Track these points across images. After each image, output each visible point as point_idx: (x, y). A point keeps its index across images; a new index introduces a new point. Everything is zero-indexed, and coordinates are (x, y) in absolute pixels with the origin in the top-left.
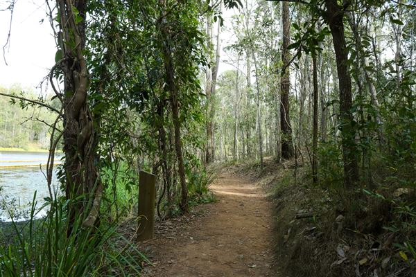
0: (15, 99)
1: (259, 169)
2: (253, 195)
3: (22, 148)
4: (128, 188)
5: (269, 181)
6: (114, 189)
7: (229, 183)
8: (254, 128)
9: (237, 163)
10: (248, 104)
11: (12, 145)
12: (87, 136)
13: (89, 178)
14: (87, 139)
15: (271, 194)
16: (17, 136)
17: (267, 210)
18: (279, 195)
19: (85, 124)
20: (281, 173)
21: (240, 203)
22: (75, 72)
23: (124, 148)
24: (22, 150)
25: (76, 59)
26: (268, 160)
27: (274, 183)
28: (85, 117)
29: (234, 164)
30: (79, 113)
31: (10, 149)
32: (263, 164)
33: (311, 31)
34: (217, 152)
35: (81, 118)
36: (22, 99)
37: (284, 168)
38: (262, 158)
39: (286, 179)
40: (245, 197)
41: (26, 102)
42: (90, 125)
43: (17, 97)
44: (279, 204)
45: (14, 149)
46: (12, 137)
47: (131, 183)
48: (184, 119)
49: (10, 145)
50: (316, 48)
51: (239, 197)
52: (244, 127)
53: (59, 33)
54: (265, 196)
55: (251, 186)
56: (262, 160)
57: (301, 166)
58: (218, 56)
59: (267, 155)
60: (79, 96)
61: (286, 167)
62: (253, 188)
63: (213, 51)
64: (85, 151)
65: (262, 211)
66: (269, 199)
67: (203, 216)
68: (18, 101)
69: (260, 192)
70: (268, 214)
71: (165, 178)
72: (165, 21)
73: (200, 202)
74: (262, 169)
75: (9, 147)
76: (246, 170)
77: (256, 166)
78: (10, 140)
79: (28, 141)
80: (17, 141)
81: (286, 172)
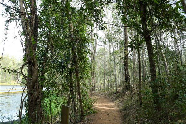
0: (6, 70)
1: (115, 95)
2: (113, 109)
3: (8, 83)
4: (56, 106)
5: (120, 101)
6: (50, 107)
7: (102, 102)
8: (113, 75)
9: (106, 91)
10: (110, 63)
11: (4, 82)
12: (38, 96)
13: (39, 115)
14: (38, 97)
15: (121, 108)
16: (6, 77)
17: (119, 118)
18: (125, 109)
19: (37, 90)
20: (126, 97)
21: (107, 113)
22: (32, 67)
23: (54, 89)
24: (9, 84)
25: (33, 62)
26: (119, 90)
27: (122, 102)
28: (37, 87)
29: (104, 92)
30: (34, 85)
31: (3, 84)
32: (117, 92)
33: (137, 40)
34: (97, 84)
35: (35, 87)
36: (9, 70)
37: (127, 95)
38: (116, 88)
39: (128, 101)
40: (109, 110)
41: (11, 71)
42: (39, 91)
43: (7, 69)
44: (125, 115)
45: (5, 84)
46: (4, 78)
47: (58, 104)
48: (81, 77)
49: (3, 82)
50: (140, 47)
51: (107, 110)
52: (108, 74)
53: (25, 49)
54: (119, 109)
55: (112, 103)
56: (117, 90)
57: (134, 94)
58: (96, 43)
59: (119, 87)
60: (34, 78)
61: (128, 94)
62: (113, 104)
63: (94, 42)
64: (37, 102)
65: (118, 118)
66: (120, 111)
67: (91, 122)
68: (7, 71)
69: (117, 107)
70: (120, 120)
71: (73, 105)
72: (72, 36)
73: (89, 113)
74: (117, 95)
75: (3, 83)
76: (109, 95)
77: (114, 93)
78: (3, 80)
79: (11, 80)
80: (6, 80)
81: (128, 97)
